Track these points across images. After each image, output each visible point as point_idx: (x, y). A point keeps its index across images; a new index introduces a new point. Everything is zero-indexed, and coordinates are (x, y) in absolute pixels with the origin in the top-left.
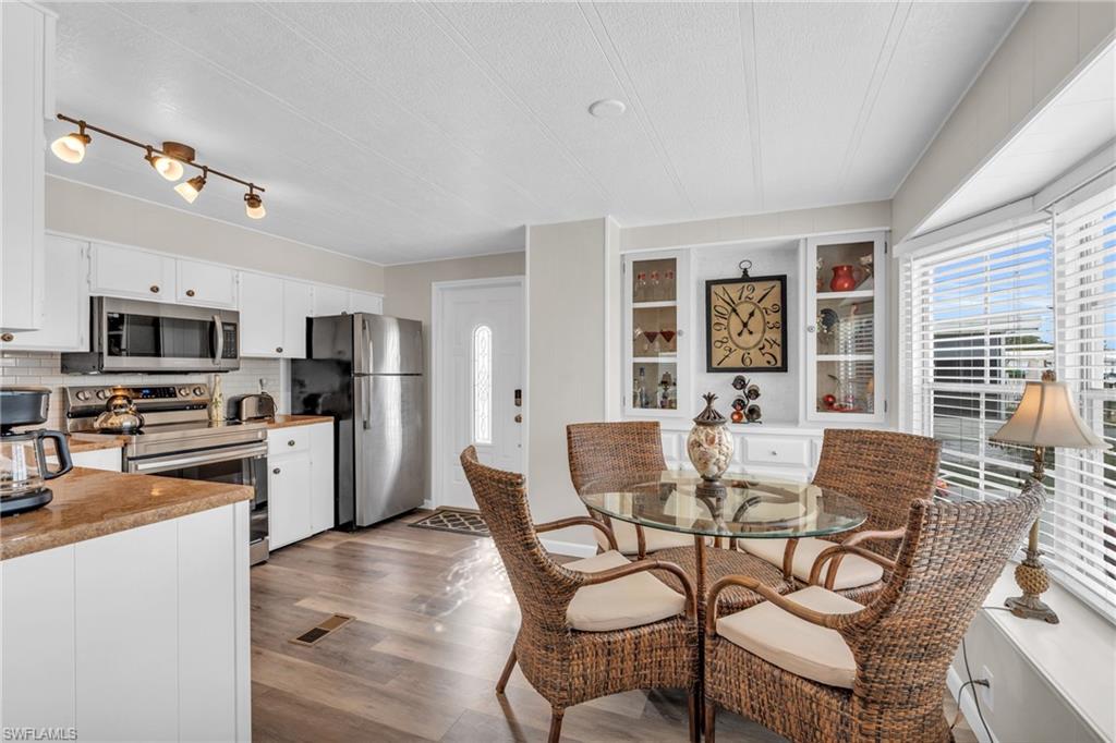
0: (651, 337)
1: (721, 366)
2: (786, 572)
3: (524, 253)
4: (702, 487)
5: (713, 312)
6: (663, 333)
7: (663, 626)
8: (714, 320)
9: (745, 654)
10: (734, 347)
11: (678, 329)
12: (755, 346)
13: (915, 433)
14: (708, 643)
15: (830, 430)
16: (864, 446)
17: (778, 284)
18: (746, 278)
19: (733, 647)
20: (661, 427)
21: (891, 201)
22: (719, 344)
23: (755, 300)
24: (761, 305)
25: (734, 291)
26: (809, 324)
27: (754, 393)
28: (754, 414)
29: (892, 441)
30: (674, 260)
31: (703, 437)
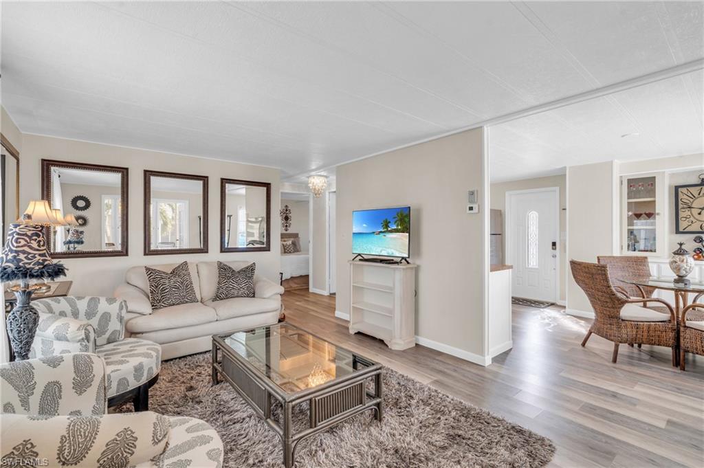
0: (638, 216)
1: (685, 230)
4: (677, 279)
5: (680, 202)
6: (645, 214)
7: (660, 323)
8: (680, 206)
10: (694, 221)
11: (657, 212)
14: (682, 329)
19: (693, 329)
20: (648, 259)
22: (684, 219)
25: (694, 190)
30: (654, 177)
31: (678, 259)
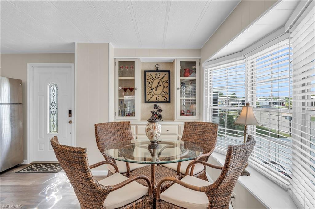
0: (125, 90)
1: (149, 101)
2: (178, 172)
3: (74, 54)
4: (150, 145)
5: (147, 82)
6: (129, 89)
7: (140, 200)
8: (147, 85)
9: (171, 205)
10: (153, 94)
11: (135, 87)
12: (161, 94)
13: (208, 122)
14: (157, 203)
15: (186, 122)
16: (196, 127)
17: (167, 73)
18: (157, 71)
19: (166, 203)
20: (131, 123)
21: (201, 49)
22: (148, 93)
23: (160, 78)
24: (162, 80)
25: (153, 74)
26: (178, 87)
27: (160, 110)
28: (160, 117)
29: (204, 125)
30: (134, 62)
31: (151, 127)
